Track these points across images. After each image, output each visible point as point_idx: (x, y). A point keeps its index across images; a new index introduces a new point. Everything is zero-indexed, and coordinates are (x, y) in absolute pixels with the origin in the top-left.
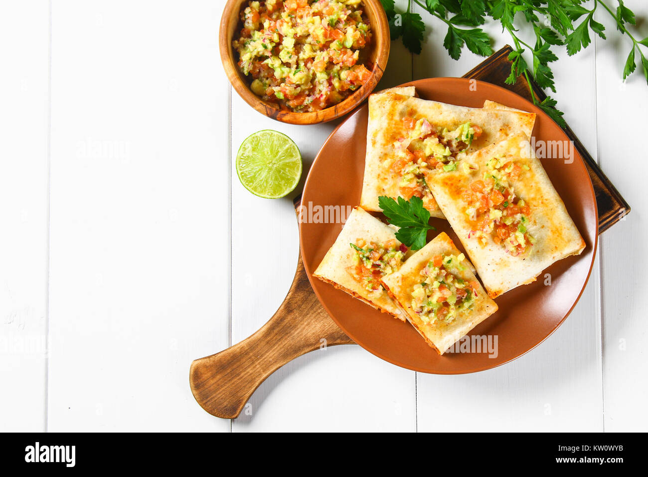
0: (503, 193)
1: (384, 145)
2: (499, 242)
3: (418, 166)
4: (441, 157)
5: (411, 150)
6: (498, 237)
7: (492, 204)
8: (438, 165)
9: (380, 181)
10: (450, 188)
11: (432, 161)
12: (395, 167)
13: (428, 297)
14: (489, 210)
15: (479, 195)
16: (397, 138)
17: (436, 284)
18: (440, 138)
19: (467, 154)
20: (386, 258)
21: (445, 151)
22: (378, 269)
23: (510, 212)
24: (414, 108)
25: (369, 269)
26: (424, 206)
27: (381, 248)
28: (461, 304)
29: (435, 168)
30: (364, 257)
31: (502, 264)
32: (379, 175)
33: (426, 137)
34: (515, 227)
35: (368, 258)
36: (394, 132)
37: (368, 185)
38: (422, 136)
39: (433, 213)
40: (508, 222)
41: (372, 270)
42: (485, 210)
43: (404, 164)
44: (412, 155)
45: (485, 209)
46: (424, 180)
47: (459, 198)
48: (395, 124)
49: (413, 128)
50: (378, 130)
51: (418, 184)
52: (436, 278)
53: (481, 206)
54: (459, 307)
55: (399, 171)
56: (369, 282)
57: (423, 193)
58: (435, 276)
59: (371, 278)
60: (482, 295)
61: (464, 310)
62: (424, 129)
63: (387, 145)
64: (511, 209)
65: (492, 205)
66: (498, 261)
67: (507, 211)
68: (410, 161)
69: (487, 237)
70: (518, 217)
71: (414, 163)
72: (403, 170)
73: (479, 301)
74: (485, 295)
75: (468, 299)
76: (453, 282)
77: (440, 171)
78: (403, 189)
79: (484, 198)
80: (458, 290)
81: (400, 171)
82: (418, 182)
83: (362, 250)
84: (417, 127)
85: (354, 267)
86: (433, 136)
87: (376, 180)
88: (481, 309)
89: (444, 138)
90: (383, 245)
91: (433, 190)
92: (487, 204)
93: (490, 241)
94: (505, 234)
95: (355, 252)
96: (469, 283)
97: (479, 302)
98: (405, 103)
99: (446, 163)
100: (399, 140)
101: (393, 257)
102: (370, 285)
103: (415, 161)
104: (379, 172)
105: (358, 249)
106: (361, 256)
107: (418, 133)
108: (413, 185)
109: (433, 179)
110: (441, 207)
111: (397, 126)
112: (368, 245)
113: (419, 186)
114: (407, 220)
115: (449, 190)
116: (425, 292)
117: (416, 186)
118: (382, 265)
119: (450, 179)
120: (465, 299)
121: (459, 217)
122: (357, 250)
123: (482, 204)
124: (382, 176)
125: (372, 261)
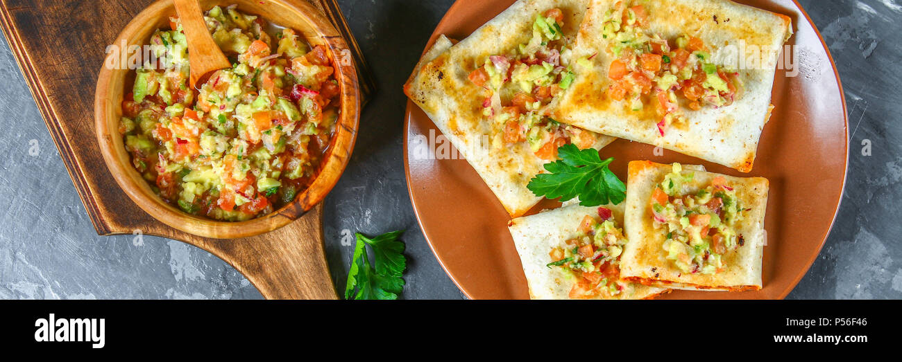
0: (651, 49)
1: (474, 128)
2: (698, 104)
3: (531, 113)
4: (546, 78)
5: (507, 103)
6: (692, 101)
7: (651, 74)
8: (552, 91)
9: (508, 169)
10: (590, 102)
11: (542, 92)
12: (509, 138)
13: (688, 243)
14: (654, 84)
15: (629, 78)
16: (480, 107)
17: (684, 222)
18: (525, 60)
19: (571, 49)
20: (599, 242)
21: (544, 68)
22: (602, 262)
23: (679, 63)
24: (466, 56)
25: (593, 272)
26: (580, 148)
27: (582, 237)
28: (726, 215)
29: (552, 97)
30: (575, 264)
31: (725, 124)
32: (500, 164)
33: (509, 74)
34: (700, 74)
35: (581, 261)
36: (472, 102)
37: (498, 186)
38: (505, 77)
39: (597, 146)
40: (688, 75)
41: (598, 270)
42: (651, 87)
43: (516, 125)
44: (514, 108)
45: (649, 86)
46: (554, 122)
47: (609, 102)
48: (464, 94)
49: (488, 78)
50: (452, 117)
51: (551, 131)
52: (679, 216)
53: (642, 87)
54: (727, 219)
55: (517, 137)
56: (608, 285)
57: (566, 135)
58: (675, 214)
59: (605, 280)
60: (737, 183)
61: (736, 218)
62: (500, 67)
63: (477, 124)
64: (677, 58)
65: (654, 75)
66: (716, 126)
67: (676, 64)
68: (518, 116)
69: (681, 113)
70: (693, 59)
71: (525, 114)
72: (521, 133)
73: (740, 193)
74: (742, 180)
75: (727, 201)
76: (696, 202)
77: (560, 94)
78: (541, 152)
79: (636, 76)
80: (708, 205)
81: (519, 137)
82: (549, 130)
83: (566, 260)
84: (491, 73)
85: (577, 287)
86: (516, 66)
87: (503, 172)
88: (752, 199)
89: (528, 57)
90: (581, 233)
91: (573, 122)
92: (646, 78)
93: (687, 113)
94: (697, 91)
95: (559, 269)
96: (710, 185)
97: (742, 195)
98: (451, 62)
99: (558, 79)
100: (484, 106)
101: (605, 234)
102: (612, 287)
103: (523, 111)
104: (496, 161)
105: (561, 263)
106: (572, 266)
107: (498, 77)
108: (547, 137)
109: (562, 111)
110: (600, 130)
111: (467, 94)
112: (567, 248)
113: (553, 133)
114: (577, 179)
115: (591, 106)
116: (681, 242)
117: (552, 136)
118: (604, 253)
119: (579, 92)
120: (725, 205)
121: (630, 122)
122: (562, 265)
123: (640, 84)
124: (504, 161)
125: (588, 260)
